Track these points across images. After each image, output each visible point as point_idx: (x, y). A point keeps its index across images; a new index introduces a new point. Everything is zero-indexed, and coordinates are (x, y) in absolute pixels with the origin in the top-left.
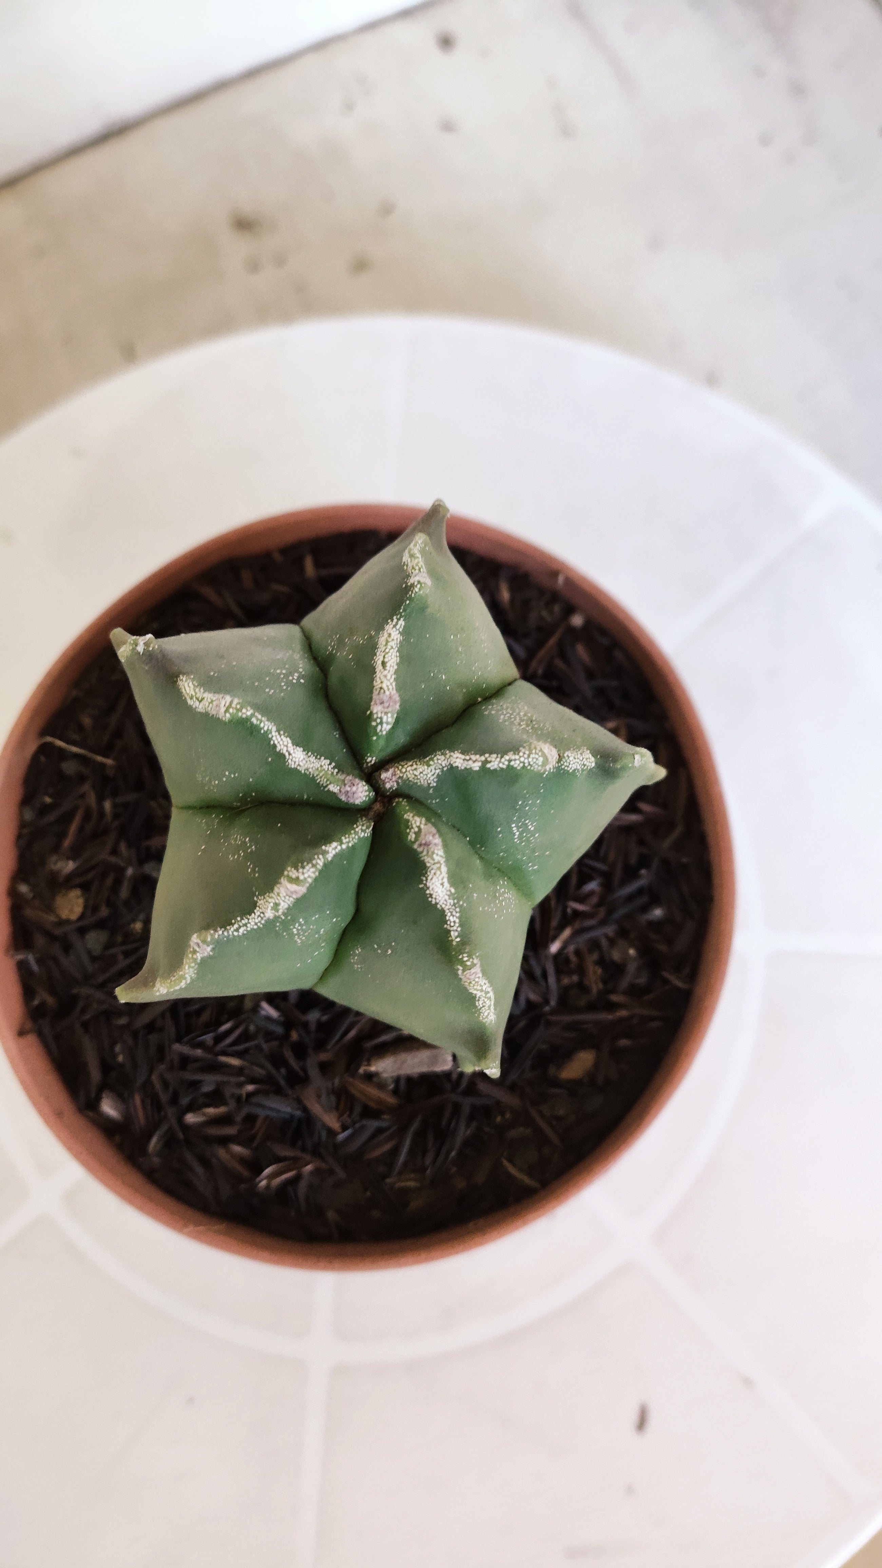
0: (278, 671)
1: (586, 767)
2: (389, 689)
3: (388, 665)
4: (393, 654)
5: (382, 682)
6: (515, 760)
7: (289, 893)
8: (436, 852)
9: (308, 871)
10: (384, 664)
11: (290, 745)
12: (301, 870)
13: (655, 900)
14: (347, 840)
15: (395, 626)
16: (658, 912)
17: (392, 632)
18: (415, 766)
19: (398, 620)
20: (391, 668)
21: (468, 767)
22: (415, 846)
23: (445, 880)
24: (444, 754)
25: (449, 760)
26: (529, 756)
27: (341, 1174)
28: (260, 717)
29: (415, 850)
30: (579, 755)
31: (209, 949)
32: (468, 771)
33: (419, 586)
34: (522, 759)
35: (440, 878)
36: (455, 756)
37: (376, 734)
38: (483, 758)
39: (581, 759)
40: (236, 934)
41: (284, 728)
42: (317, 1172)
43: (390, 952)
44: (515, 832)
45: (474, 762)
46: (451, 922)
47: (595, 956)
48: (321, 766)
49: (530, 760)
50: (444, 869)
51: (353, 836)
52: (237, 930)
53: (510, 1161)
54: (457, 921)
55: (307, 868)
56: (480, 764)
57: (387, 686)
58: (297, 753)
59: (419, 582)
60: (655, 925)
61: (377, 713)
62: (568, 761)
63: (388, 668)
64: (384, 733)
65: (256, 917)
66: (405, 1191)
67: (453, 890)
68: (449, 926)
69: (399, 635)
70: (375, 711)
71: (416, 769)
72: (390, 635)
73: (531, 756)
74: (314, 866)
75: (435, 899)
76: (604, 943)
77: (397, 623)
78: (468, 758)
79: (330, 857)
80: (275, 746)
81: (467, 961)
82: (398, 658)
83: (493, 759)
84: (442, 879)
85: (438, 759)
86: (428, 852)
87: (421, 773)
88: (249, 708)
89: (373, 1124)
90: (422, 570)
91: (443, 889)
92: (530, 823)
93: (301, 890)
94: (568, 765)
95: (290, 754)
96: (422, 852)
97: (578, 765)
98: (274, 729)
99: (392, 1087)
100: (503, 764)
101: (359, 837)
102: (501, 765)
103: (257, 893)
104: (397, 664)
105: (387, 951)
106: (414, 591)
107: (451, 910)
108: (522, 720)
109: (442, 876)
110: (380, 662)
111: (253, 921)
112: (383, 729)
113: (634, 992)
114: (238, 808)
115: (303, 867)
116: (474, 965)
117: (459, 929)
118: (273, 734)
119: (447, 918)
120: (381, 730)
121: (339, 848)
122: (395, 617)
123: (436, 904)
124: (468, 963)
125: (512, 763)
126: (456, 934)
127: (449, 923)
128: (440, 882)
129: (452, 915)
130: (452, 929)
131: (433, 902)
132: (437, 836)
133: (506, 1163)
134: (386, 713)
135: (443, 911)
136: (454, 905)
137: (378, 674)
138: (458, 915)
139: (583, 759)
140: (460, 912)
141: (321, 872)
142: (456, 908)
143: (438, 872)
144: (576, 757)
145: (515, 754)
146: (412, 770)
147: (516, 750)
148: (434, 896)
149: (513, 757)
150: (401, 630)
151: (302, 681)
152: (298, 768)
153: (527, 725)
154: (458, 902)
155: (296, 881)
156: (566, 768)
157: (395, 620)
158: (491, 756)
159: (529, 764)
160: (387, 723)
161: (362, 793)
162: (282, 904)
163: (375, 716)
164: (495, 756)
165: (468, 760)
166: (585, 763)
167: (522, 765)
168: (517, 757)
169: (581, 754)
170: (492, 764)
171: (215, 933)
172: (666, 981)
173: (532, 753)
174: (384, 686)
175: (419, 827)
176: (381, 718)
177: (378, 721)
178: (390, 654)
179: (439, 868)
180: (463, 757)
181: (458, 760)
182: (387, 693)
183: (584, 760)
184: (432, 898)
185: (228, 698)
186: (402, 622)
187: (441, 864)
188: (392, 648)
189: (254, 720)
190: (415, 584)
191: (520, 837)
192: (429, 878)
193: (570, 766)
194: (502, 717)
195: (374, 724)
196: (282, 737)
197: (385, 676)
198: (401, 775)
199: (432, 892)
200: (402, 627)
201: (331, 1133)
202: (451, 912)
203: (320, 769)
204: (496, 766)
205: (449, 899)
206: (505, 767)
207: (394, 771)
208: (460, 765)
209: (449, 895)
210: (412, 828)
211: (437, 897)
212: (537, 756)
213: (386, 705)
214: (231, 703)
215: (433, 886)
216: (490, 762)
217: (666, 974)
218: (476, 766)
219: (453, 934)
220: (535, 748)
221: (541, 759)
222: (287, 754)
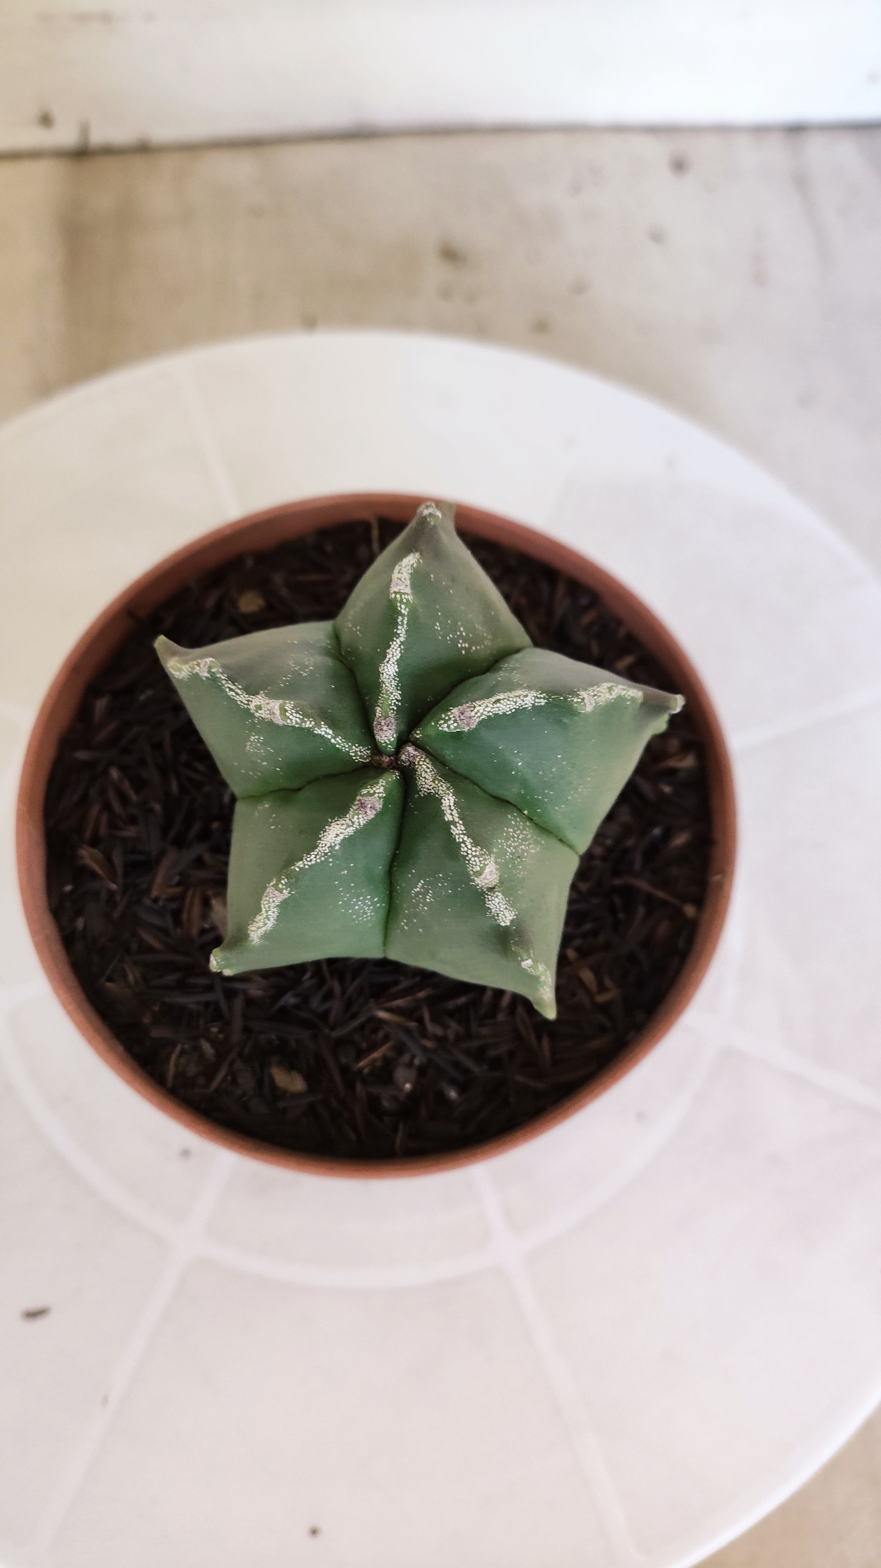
0: (462, 629)
1: (497, 918)
2: (476, 713)
3: (498, 705)
4: (511, 706)
5: (480, 706)
6: (466, 846)
7: (271, 711)
8: (360, 816)
9: (296, 717)
10: (498, 701)
11: (395, 658)
12: (293, 711)
13: (463, 1088)
14: (340, 742)
15: (537, 697)
16: (453, 1094)
17: (530, 696)
18: (428, 771)
19: (544, 698)
20: (497, 709)
21: (445, 812)
22: (358, 798)
23: (342, 836)
24: (448, 789)
25: (444, 795)
26: (476, 856)
27: (116, 915)
28: (405, 622)
29: (355, 799)
30: (505, 907)
31: (207, 675)
32: (443, 814)
33: (579, 700)
34: (470, 852)
35: (341, 831)
36: (450, 798)
37: (436, 723)
38: (457, 820)
39: (502, 909)
40: (227, 690)
41: (407, 647)
42: (111, 894)
43: (273, 827)
44: (418, 886)
45: (451, 814)
46: (309, 857)
47: (391, 1054)
48: (392, 693)
49: (473, 859)
50: (351, 830)
51: (347, 746)
52: (231, 690)
53: (182, 1053)
54: (313, 862)
55: (298, 715)
56: (451, 819)
57: (478, 711)
58: (392, 667)
59: (583, 699)
60: (441, 1097)
61: (452, 713)
62: (493, 898)
63: (495, 706)
64: (440, 729)
65: (247, 699)
66: (125, 976)
67: (337, 848)
68: (306, 857)
69: (531, 705)
70: (452, 711)
71: (426, 772)
72: (526, 696)
73: (476, 858)
74: (302, 721)
75: (324, 836)
76: (406, 1058)
77: (540, 698)
78: (453, 808)
79: (317, 731)
80: (389, 647)
81: (282, 884)
82: (510, 712)
83: (459, 828)
84: (341, 833)
85: (442, 786)
86: (357, 810)
87: (425, 778)
88: (407, 610)
89: (169, 922)
90: (596, 697)
91: (334, 838)
92: (431, 895)
93: (279, 721)
94: (490, 899)
95: (388, 662)
96: (355, 805)
97: (495, 909)
98: (402, 639)
99: (207, 926)
100: (459, 838)
101: (348, 752)
102: (457, 837)
103: (266, 691)
104: (504, 714)
105: (273, 825)
106: (573, 699)
107: (320, 853)
108: (515, 847)
109: (343, 831)
110: (498, 697)
111: (242, 698)
112: (442, 726)
113: (374, 1102)
114: (341, 654)
115: (297, 712)
116: (281, 891)
117: (306, 867)
118: (398, 641)
119: (312, 853)
120: (440, 725)
121: (329, 737)
122: (544, 695)
123: (320, 839)
124: (280, 886)
125: (463, 845)
126: (302, 866)
127: (308, 856)
128: (338, 833)
129: (316, 855)
130: (304, 860)
131: (320, 836)
132: (374, 812)
133: (178, 1049)
134: (455, 721)
135: (316, 847)
136: (326, 854)
137: (487, 701)
138: (318, 861)
139: (502, 911)
140: (322, 861)
141: (301, 729)
142: (323, 856)
143: (344, 827)
144: (500, 904)
145: (471, 843)
146: (424, 770)
147: (476, 843)
148: (325, 834)
149: (468, 844)
150: (536, 704)
151: (463, 652)
152: (381, 675)
153: (512, 853)
154: (330, 857)
155: (283, 711)
156: (487, 900)
157: (542, 696)
158: (462, 826)
159: (469, 861)
160: (448, 727)
161: (386, 736)
162: (262, 712)
163: (449, 713)
164: (463, 828)
165: (450, 809)
166: (500, 915)
167: (465, 854)
168: (469, 847)
169: (506, 908)
170: (455, 829)
171: (221, 673)
172: (395, 1129)
173: (479, 858)
174: (478, 708)
175: (375, 793)
176: (450, 719)
177: (447, 718)
178: (508, 703)
179: (349, 826)
180: (452, 804)
181: (447, 801)
182: (473, 714)
183: (502, 913)
184: (323, 833)
185: (408, 590)
186: (543, 702)
187: (352, 826)
188: (516, 702)
189: (400, 618)
190: (580, 697)
191: (418, 893)
192: (338, 822)
193: (490, 902)
194: (512, 830)
195: (443, 716)
196: (399, 649)
197: (487, 706)
198: (416, 763)
199: (327, 830)
200: (539, 704)
201: (148, 890)
202: (318, 854)
203: (388, 692)
204: (454, 833)
205: (328, 847)
206: (457, 840)
207: (417, 756)
208: (443, 805)
209: (331, 845)
210: (372, 788)
211: (325, 837)
212: (478, 864)
213: (462, 717)
214: (404, 594)
215: (333, 829)
216: (456, 827)
217: (401, 1127)
218: (448, 817)
219: (300, 864)
220: (485, 859)
221: (478, 869)
222: (387, 659)
